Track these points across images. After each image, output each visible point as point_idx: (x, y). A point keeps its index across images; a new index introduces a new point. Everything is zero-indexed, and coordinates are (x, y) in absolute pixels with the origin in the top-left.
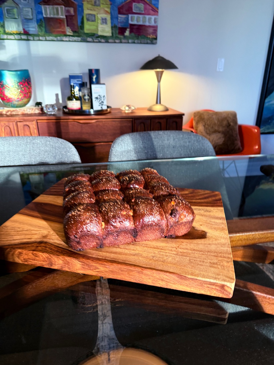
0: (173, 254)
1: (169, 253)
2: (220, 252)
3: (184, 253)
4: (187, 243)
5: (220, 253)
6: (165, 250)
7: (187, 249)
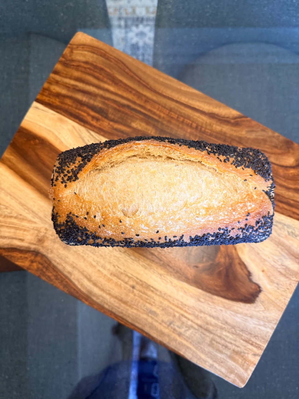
0: (197, 324)
1: (192, 321)
2: (256, 334)
3: (211, 325)
4: (224, 307)
5: (255, 336)
6: (189, 314)
7: (218, 319)
